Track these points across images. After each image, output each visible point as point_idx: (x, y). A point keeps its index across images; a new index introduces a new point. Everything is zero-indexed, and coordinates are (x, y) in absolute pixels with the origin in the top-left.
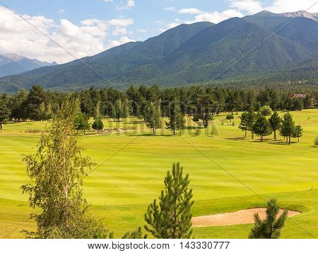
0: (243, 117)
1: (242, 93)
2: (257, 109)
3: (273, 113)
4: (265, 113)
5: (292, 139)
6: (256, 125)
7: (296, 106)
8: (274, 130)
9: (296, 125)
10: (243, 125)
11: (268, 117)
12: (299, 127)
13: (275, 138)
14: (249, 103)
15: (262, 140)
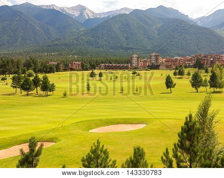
0: (14, 79)
1: (12, 61)
2: (24, 72)
3: (35, 75)
4: (30, 75)
5: (49, 93)
6: (23, 84)
7: (51, 70)
8: (36, 87)
9: (51, 83)
10: (14, 84)
11: (32, 78)
12: (53, 84)
13: (37, 92)
14: (18, 67)
15: (28, 94)
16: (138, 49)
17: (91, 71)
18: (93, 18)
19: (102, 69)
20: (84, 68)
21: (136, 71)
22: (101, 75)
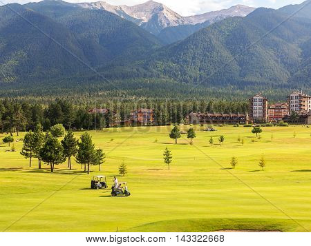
0: (26, 140)
1: (24, 107)
2: (46, 128)
3: (66, 133)
4: (57, 133)
5: (92, 167)
6: (45, 150)
8: (69, 155)
9: (96, 148)
10: (27, 150)
11: (60, 139)
12: (100, 151)
13: (70, 166)
14: (34, 119)
15: (52, 169)
16: (263, 84)
17: (172, 127)
18: (177, 25)
19: (195, 123)
20: (158, 121)
21: (261, 128)
22: (191, 134)
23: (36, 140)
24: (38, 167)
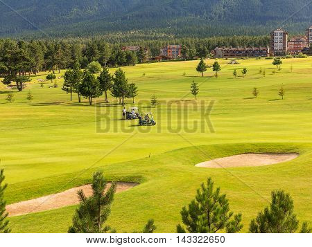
0: (67, 76)
1: (64, 47)
2: (83, 65)
3: (102, 70)
4: (93, 70)
5: (126, 99)
6: (83, 85)
7: (129, 61)
8: (105, 90)
9: (129, 83)
10: (68, 86)
11: (96, 76)
13: (106, 99)
14: (73, 58)
15: (91, 102)
16: (284, 18)
17: (199, 61)
19: (219, 57)
20: (185, 56)
21: (281, 60)
22: (216, 67)
23: (75, 76)
24: (78, 101)
